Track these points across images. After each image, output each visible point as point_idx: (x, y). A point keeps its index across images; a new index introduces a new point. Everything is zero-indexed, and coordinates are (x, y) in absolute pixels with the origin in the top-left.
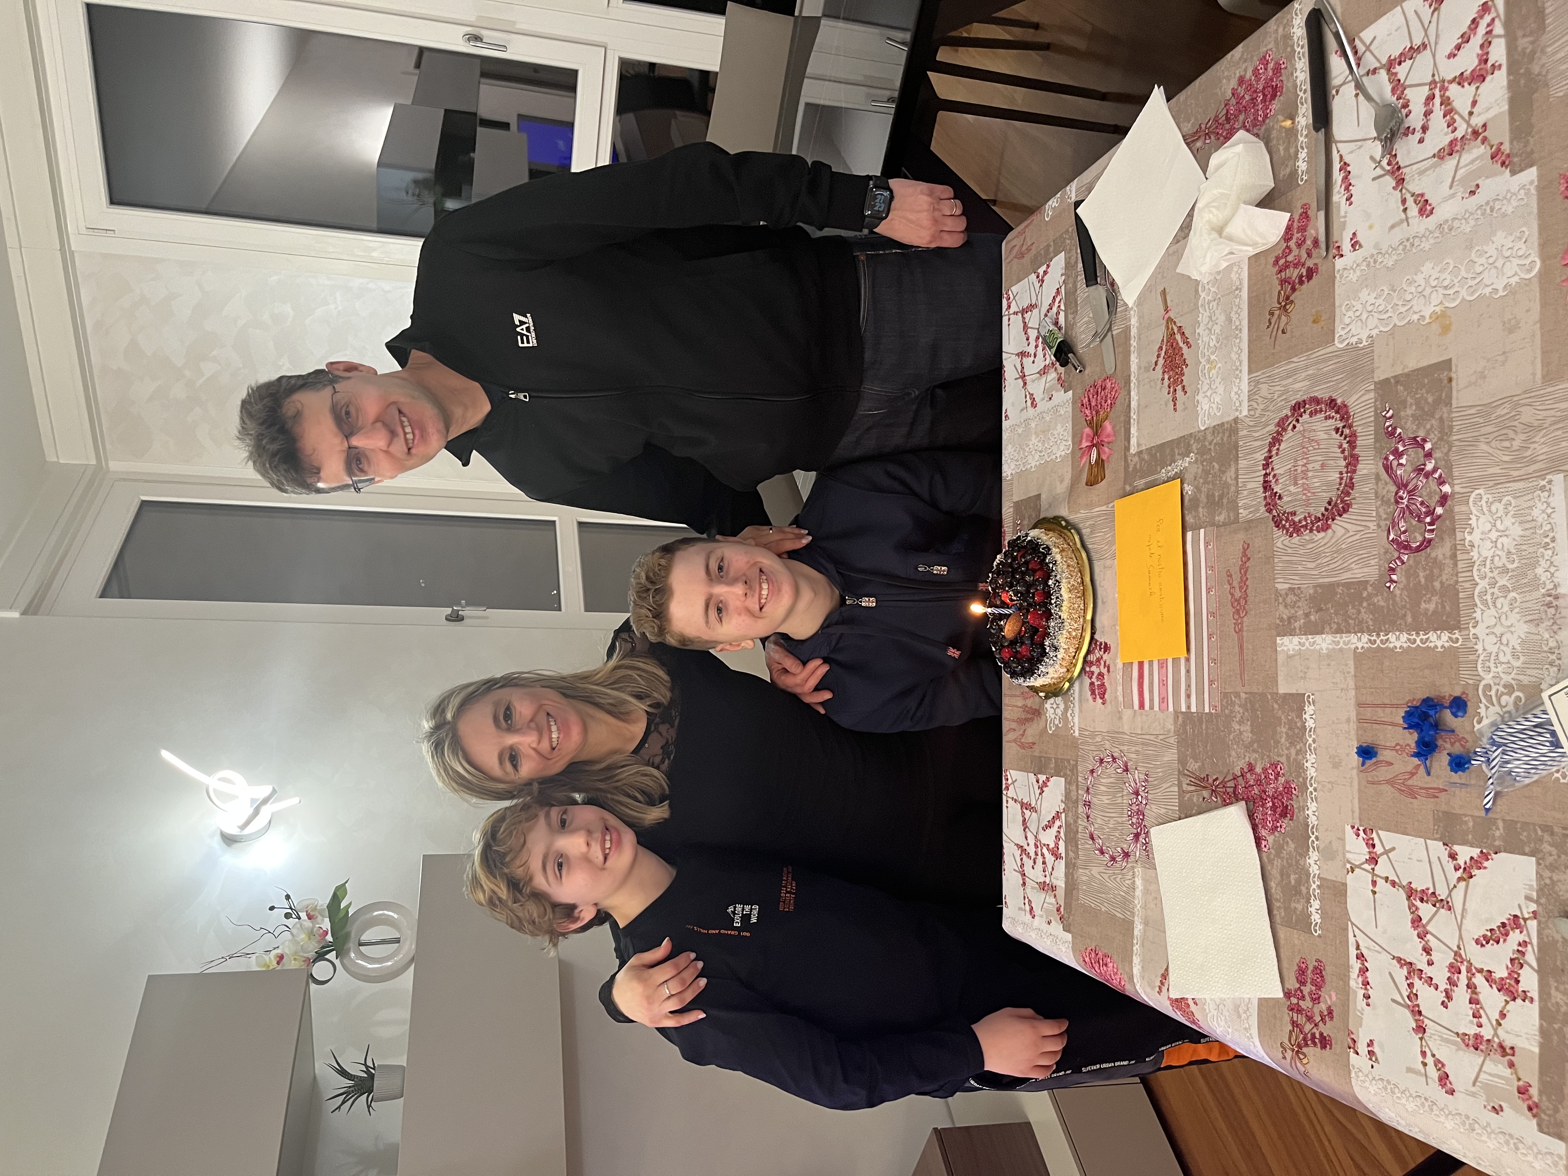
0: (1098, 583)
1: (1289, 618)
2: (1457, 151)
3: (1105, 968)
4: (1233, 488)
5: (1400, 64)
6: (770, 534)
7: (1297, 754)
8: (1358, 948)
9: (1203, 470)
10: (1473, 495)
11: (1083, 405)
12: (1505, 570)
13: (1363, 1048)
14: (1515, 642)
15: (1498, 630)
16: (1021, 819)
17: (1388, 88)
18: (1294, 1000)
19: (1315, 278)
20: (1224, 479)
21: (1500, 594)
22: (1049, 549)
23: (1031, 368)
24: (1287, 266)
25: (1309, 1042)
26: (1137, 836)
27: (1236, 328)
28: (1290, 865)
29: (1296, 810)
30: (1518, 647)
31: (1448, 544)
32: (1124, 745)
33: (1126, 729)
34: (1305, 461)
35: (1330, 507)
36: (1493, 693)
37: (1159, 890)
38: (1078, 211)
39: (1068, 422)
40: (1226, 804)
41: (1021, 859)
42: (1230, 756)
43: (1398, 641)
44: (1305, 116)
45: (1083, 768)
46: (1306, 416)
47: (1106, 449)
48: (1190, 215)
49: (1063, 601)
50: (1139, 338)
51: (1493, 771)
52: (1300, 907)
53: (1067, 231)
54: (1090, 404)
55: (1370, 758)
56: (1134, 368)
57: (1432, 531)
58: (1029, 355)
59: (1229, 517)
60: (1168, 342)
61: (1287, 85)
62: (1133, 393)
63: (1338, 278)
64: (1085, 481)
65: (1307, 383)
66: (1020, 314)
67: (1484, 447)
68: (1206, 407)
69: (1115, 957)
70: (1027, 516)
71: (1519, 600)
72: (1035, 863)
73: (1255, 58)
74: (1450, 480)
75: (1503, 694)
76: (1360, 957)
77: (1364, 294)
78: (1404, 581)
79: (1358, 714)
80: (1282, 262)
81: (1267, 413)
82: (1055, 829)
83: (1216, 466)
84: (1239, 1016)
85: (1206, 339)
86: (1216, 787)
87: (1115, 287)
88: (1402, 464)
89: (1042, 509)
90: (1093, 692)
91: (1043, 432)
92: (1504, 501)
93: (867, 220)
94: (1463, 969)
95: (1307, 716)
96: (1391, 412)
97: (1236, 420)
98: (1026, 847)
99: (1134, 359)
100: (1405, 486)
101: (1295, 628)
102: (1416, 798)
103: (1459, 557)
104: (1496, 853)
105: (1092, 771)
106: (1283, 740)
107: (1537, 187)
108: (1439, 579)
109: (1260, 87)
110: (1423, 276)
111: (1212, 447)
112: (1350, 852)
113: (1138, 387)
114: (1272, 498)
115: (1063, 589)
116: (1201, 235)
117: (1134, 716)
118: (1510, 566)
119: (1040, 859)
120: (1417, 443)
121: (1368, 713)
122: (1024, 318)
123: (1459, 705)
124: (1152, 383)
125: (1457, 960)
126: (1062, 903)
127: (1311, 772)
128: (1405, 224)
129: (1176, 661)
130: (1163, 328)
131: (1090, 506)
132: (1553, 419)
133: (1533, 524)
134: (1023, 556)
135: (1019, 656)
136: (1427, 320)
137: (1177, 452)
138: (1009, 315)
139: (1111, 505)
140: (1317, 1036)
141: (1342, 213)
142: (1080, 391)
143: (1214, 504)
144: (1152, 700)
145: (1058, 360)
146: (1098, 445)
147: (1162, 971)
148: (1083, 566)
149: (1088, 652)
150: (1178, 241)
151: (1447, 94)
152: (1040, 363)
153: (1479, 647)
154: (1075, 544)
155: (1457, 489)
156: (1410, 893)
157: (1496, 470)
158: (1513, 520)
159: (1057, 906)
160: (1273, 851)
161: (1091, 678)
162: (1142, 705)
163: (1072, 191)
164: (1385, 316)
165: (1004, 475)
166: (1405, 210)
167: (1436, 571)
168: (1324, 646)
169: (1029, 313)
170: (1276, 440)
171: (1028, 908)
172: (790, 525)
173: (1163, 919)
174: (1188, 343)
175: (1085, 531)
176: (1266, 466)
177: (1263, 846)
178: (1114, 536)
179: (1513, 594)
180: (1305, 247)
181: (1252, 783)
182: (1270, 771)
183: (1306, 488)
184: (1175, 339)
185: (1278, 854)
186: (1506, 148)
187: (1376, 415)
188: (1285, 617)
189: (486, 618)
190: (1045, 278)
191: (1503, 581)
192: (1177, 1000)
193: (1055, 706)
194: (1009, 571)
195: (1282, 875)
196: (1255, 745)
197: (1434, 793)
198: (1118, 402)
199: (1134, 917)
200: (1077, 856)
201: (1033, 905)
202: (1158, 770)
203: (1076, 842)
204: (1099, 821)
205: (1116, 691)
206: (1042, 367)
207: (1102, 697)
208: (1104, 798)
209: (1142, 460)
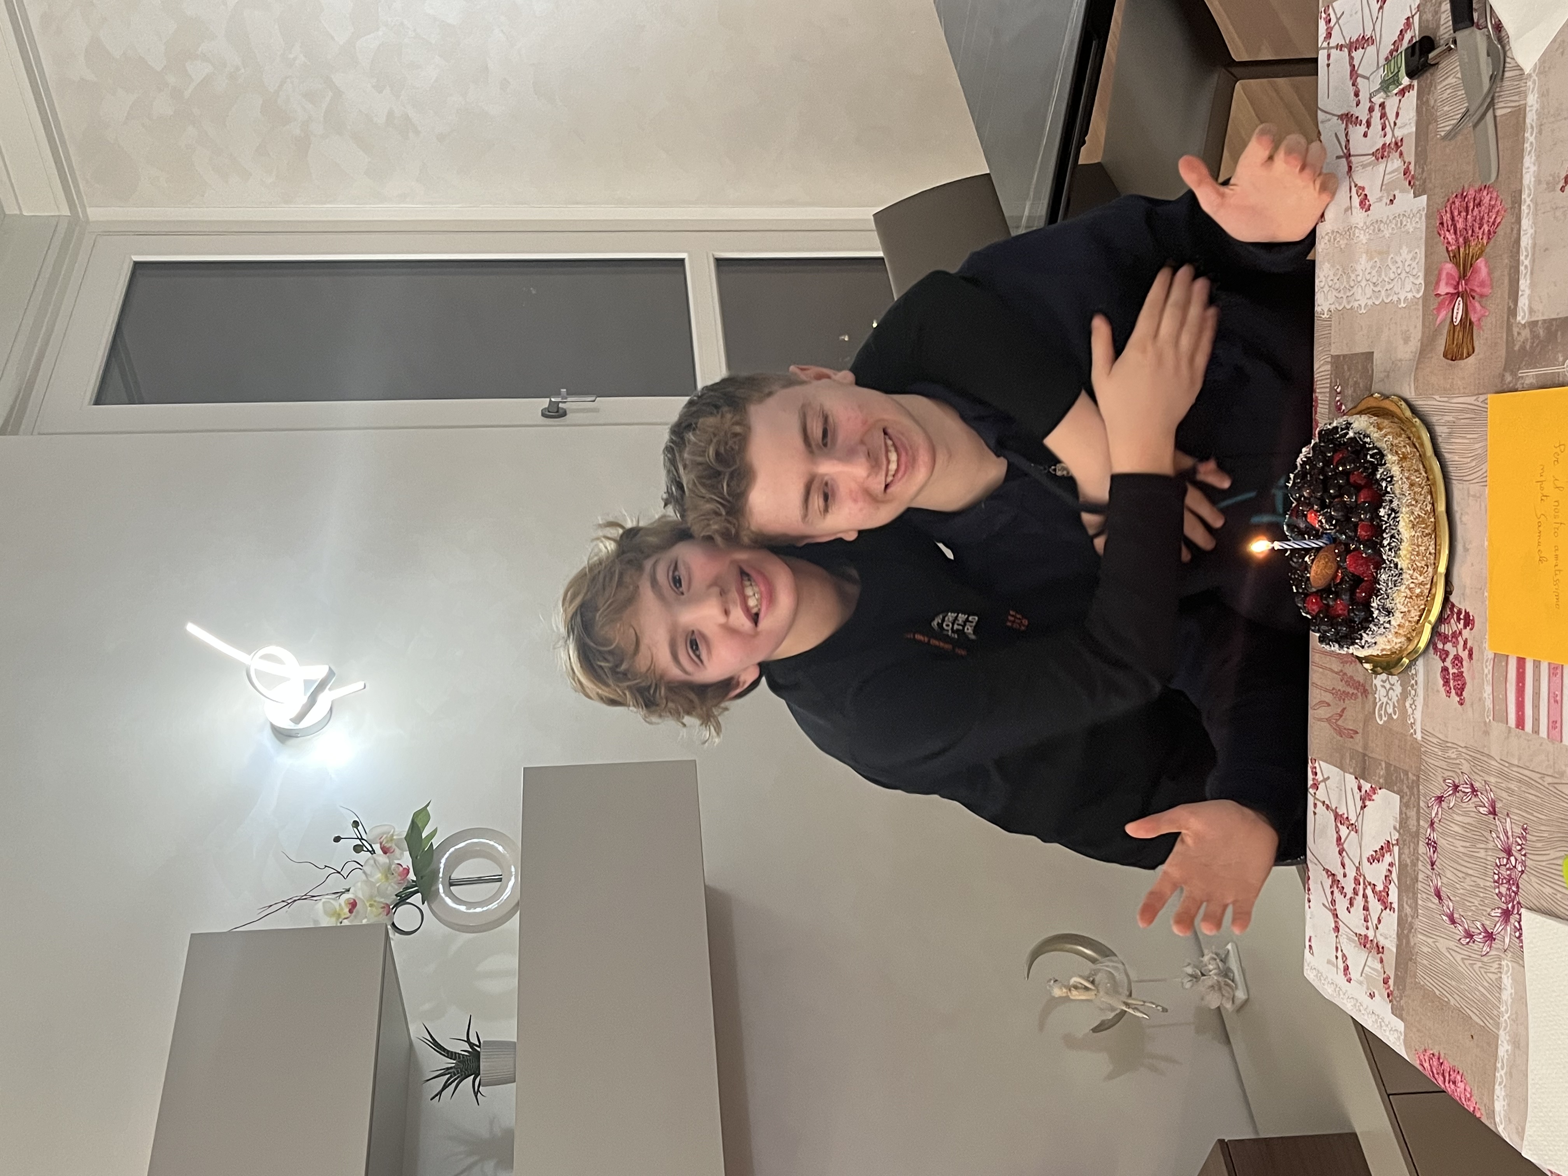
0: (1457, 517)
3: (1453, 1087)
11: (1442, 224)
16: (1335, 836)
23: (1362, 146)
26: (1506, 914)
32: (1490, 774)
33: (1495, 752)
39: (1418, 247)
41: (1334, 894)
45: (1428, 790)
47: (1477, 305)
49: (1401, 541)
50: (1540, 132)
54: (1455, 225)
56: (1528, 179)
58: (1357, 121)
62: (1526, 223)
64: (1442, 349)
66: (1346, 51)
69: (1469, 1077)
70: (1351, 382)
72: (1351, 904)
82: (1384, 865)
87: (1503, 34)
89: (1375, 379)
90: (1446, 682)
91: (1380, 253)
98: (1340, 877)
99: (1529, 164)
105: (1440, 799)
113: (1535, 214)
115: (1402, 524)
117: (1507, 738)
119: (1359, 901)
122: (1351, 58)
124: (1557, 213)
126: (1391, 973)
131: (1447, 392)
135: (1332, 612)
138: (1329, 48)
139: (1482, 398)
142: (1440, 200)
144: (1536, 720)
146: (1467, 296)
148: (1435, 486)
149: (1441, 619)
152: (1377, 141)
154: (1422, 445)
159: (1383, 976)
161: (1444, 661)
162: (1520, 723)
165: (1317, 309)
169: (1361, 51)
171: (1341, 966)
175: (1441, 430)
178: (1485, 448)
189: (595, 410)
193: (1388, 686)
198: (1501, 231)
199: (1498, 1029)
200: (1416, 915)
201: (1349, 962)
202: (1543, 828)
203: (1415, 894)
204: (1449, 874)
205: (1481, 690)
206: (1379, 146)
207: (1460, 691)
208: (1459, 844)
209: (1534, 336)
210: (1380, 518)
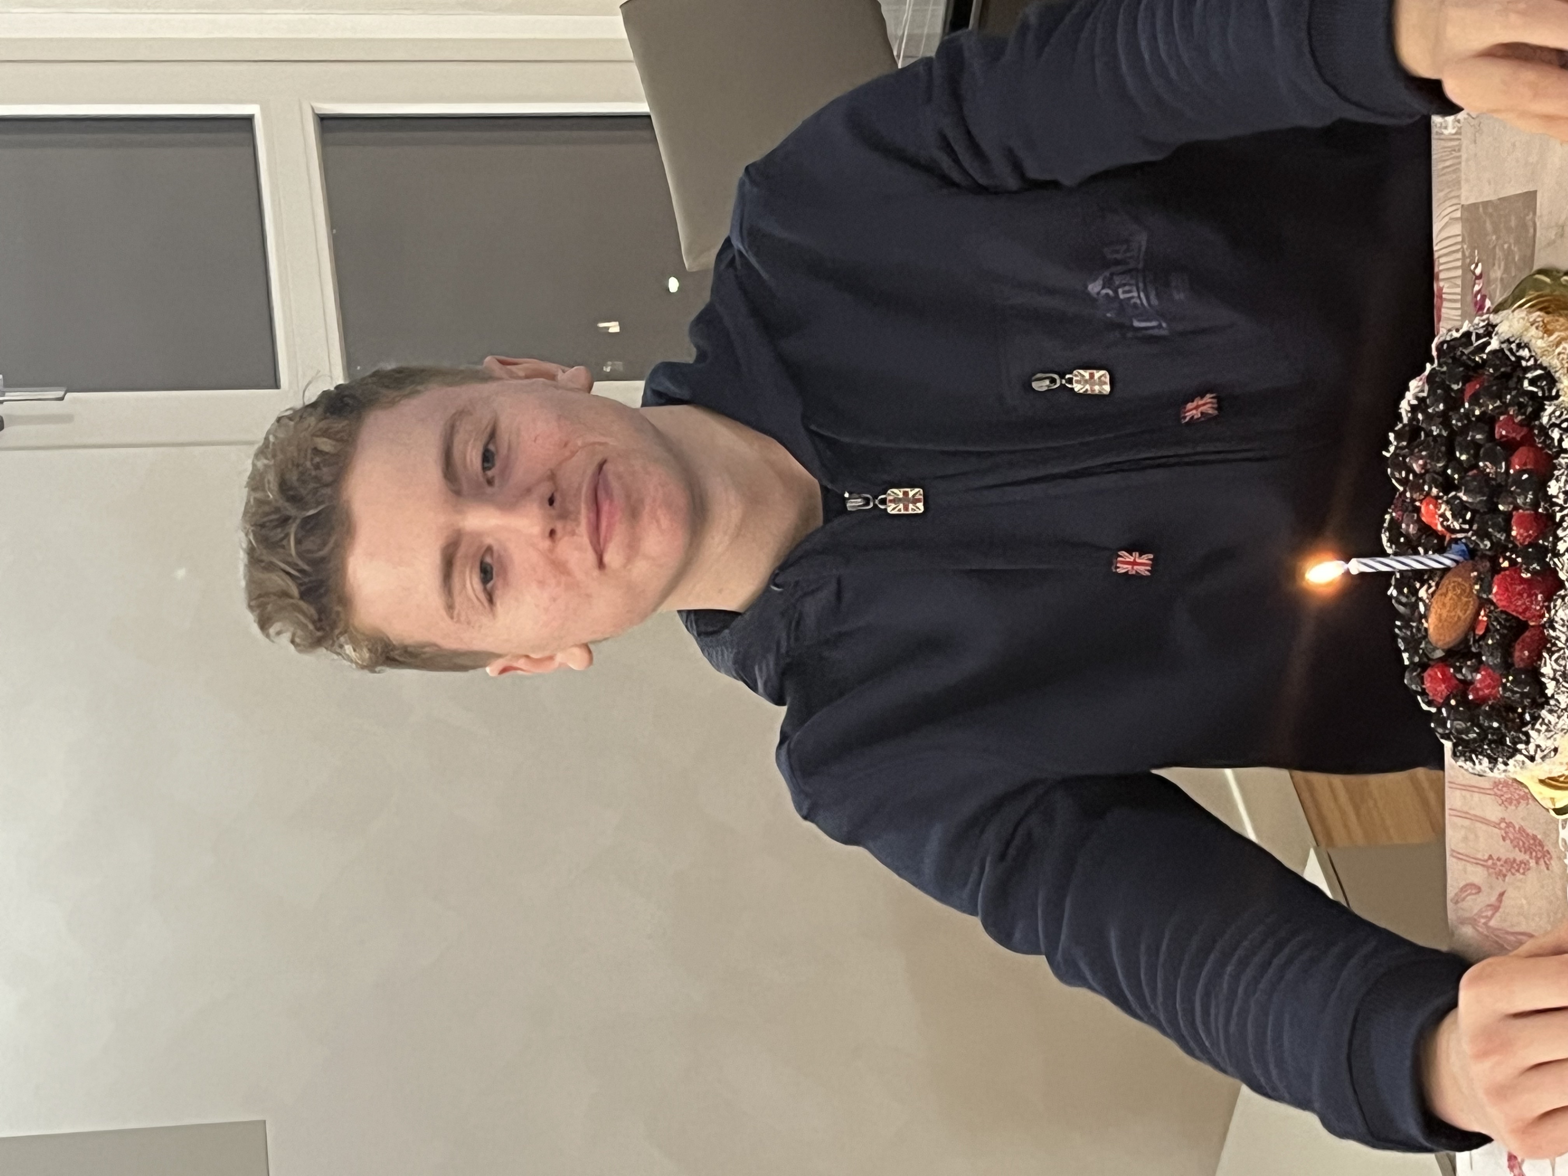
22: (1553, 381)
134: (1478, 397)
135: (1472, 697)
189: (68, 419)
194: (1441, 439)
210: (1549, 499)
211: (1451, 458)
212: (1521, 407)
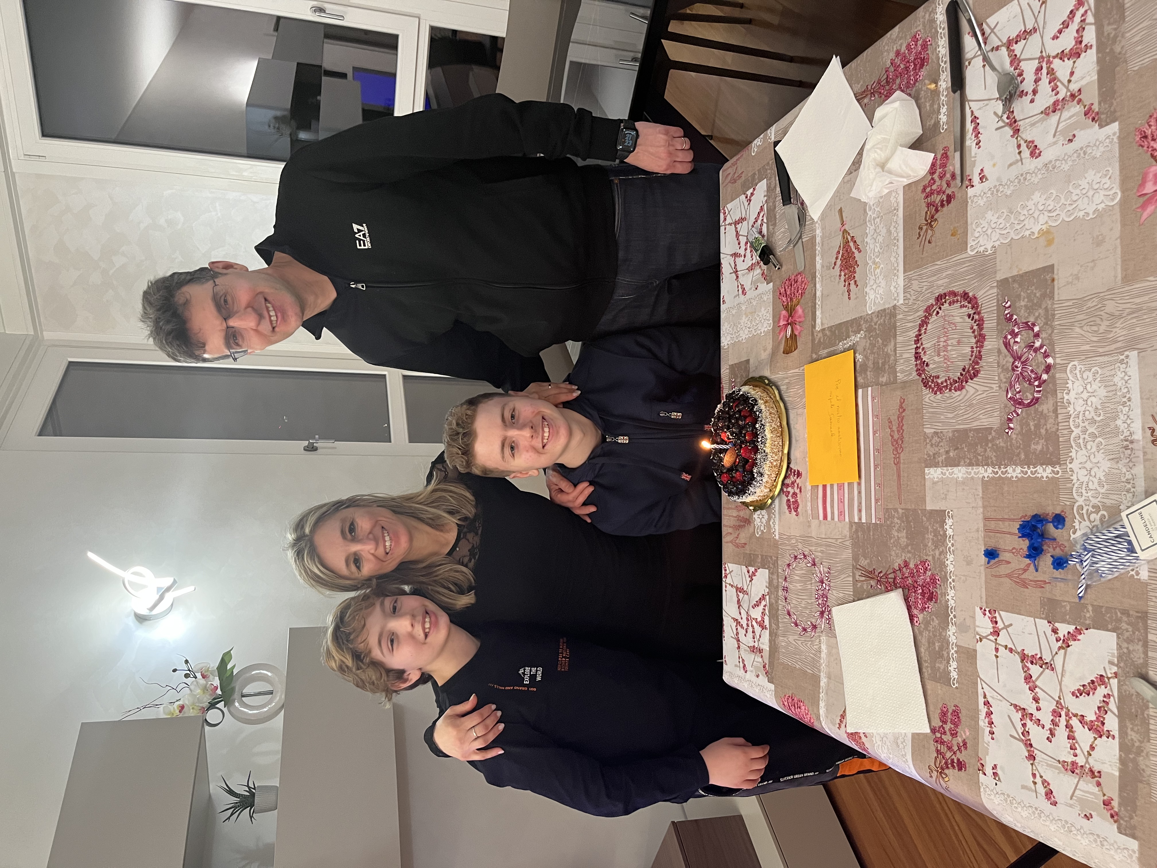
0: (792, 426)
1: (934, 454)
2: (1059, 109)
3: (799, 710)
4: (892, 358)
5: (1016, 43)
6: (548, 389)
7: (940, 554)
8: (985, 697)
9: (870, 344)
10: (1070, 366)
11: (780, 294)
12: (1093, 422)
13: (989, 771)
14: (1101, 474)
15: (1088, 465)
16: (737, 599)
17: (1007, 60)
18: (938, 735)
19: (953, 202)
20: (886, 350)
21: (1090, 439)
22: (756, 401)
23: (742, 265)
24: (932, 193)
25: (950, 766)
26: (822, 613)
27: (895, 239)
28: (935, 636)
29: (939, 596)
30: (1102, 478)
31: (1051, 402)
32: (812, 546)
33: (814, 534)
34: (945, 338)
35: (964, 373)
36: (1084, 511)
37: (838, 653)
38: (776, 149)
39: (769, 306)
40: (887, 591)
41: (737, 629)
42: (891, 555)
43: (1014, 472)
44: (945, 81)
45: (782, 562)
46: (946, 305)
47: (798, 327)
48: (860, 153)
49: (767, 439)
50: (823, 245)
51: (1085, 569)
52: (942, 667)
53: (768, 163)
54: (786, 293)
55: (994, 558)
56: (818, 266)
57: (1040, 391)
58: (740, 256)
59: (890, 379)
60: (844, 248)
61: (933, 57)
62: (818, 286)
63: (970, 203)
64: (782, 350)
65: (946, 280)
66: (733, 225)
67: (1078, 330)
68: (872, 297)
69: (806, 702)
70: (739, 375)
71: (1104, 444)
72: (747, 632)
73: (908, 37)
74: (1053, 354)
75: (1092, 512)
76: (987, 703)
77: (989, 215)
78: (1019, 429)
79: (985, 525)
80: (928, 190)
81: (918, 302)
82: (761, 607)
83: (880, 341)
84: (898, 746)
85: (872, 246)
86: (881, 578)
87: (805, 206)
88: (1017, 342)
89: (751, 371)
90: (789, 507)
91: (751, 313)
92: (1093, 370)
93: (619, 153)
94: (1063, 713)
95: (947, 527)
96: (1009, 303)
97: (895, 307)
98: (740, 620)
99: (818, 259)
100: (1020, 358)
101: (938, 462)
102: (1027, 588)
103: (1059, 411)
104: (1087, 629)
105: (789, 565)
106: (930, 544)
107: (1119, 137)
108: (1045, 427)
109: (912, 58)
110: (1033, 202)
111: (877, 327)
112: (978, 627)
113: (822, 281)
114: (921, 366)
115: (766, 431)
116: (869, 170)
117: (819, 526)
118: (1098, 419)
119: (750, 629)
120: (1029, 327)
121: (992, 525)
122: (736, 228)
123: (1059, 520)
124: (832, 278)
125: (1058, 707)
126: (767, 662)
127: (950, 568)
128: (1020, 163)
129: (850, 484)
130: (840, 237)
131: (786, 369)
132: (1128, 310)
133: (1114, 388)
134: (737, 406)
135: (734, 480)
136: (1036, 235)
137: (851, 330)
138: (725, 225)
139: (802, 368)
140: (956, 761)
141: (973, 154)
142: (778, 283)
143: (878, 369)
144: (833, 513)
145: (762, 260)
146: (792, 324)
147: (841, 713)
148: (781, 413)
149: (786, 477)
150: (851, 173)
151: (1052, 66)
152: (749, 262)
153: (1074, 478)
154: (775, 397)
155: (1058, 361)
156: (1024, 657)
157: (1087, 347)
158: (1100, 385)
159: (763, 664)
160: (923, 626)
161: (787, 496)
162: (825, 517)
163: (772, 133)
164: (1005, 232)
165: (722, 345)
166: (1020, 153)
167: (1042, 421)
168: (960, 475)
169: (740, 224)
170: (924, 323)
171: (742, 665)
172: (564, 381)
173: (842, 675)
174: (858, 249)
175: (783, 388)
176: (917, 342)
177: (915, 622)
178: (804, 391)
179: (1100, 439)
180: (945, 179)
181: (907, 575)
182: (920, 567)
183: (946, 358)
184: (849, 246)
185: (926, 628)
186: (1096, 108)
187: (998, 306)
188: (931, 453)
189: (335, 448)
190: (752, 198)
191: (1091, 430)
192: (852, 734)
193: (761, 517)
194: (727, 417)
195: (929, 643)
196: (910, 548)
197: (1040, 585)
198: (807, 292)
199: (820, 673)
200: (778, 627)
201: (745, 663)
202: (838, 565)
203: (777, 617)
204: (794, 602)
205: (806, 506)
206: (750, 264)
207: (796, 510)
208: (798, 585)
209: (825, 335)
210: (756, 429)
211: (730, 421)
212: (749, 407)
